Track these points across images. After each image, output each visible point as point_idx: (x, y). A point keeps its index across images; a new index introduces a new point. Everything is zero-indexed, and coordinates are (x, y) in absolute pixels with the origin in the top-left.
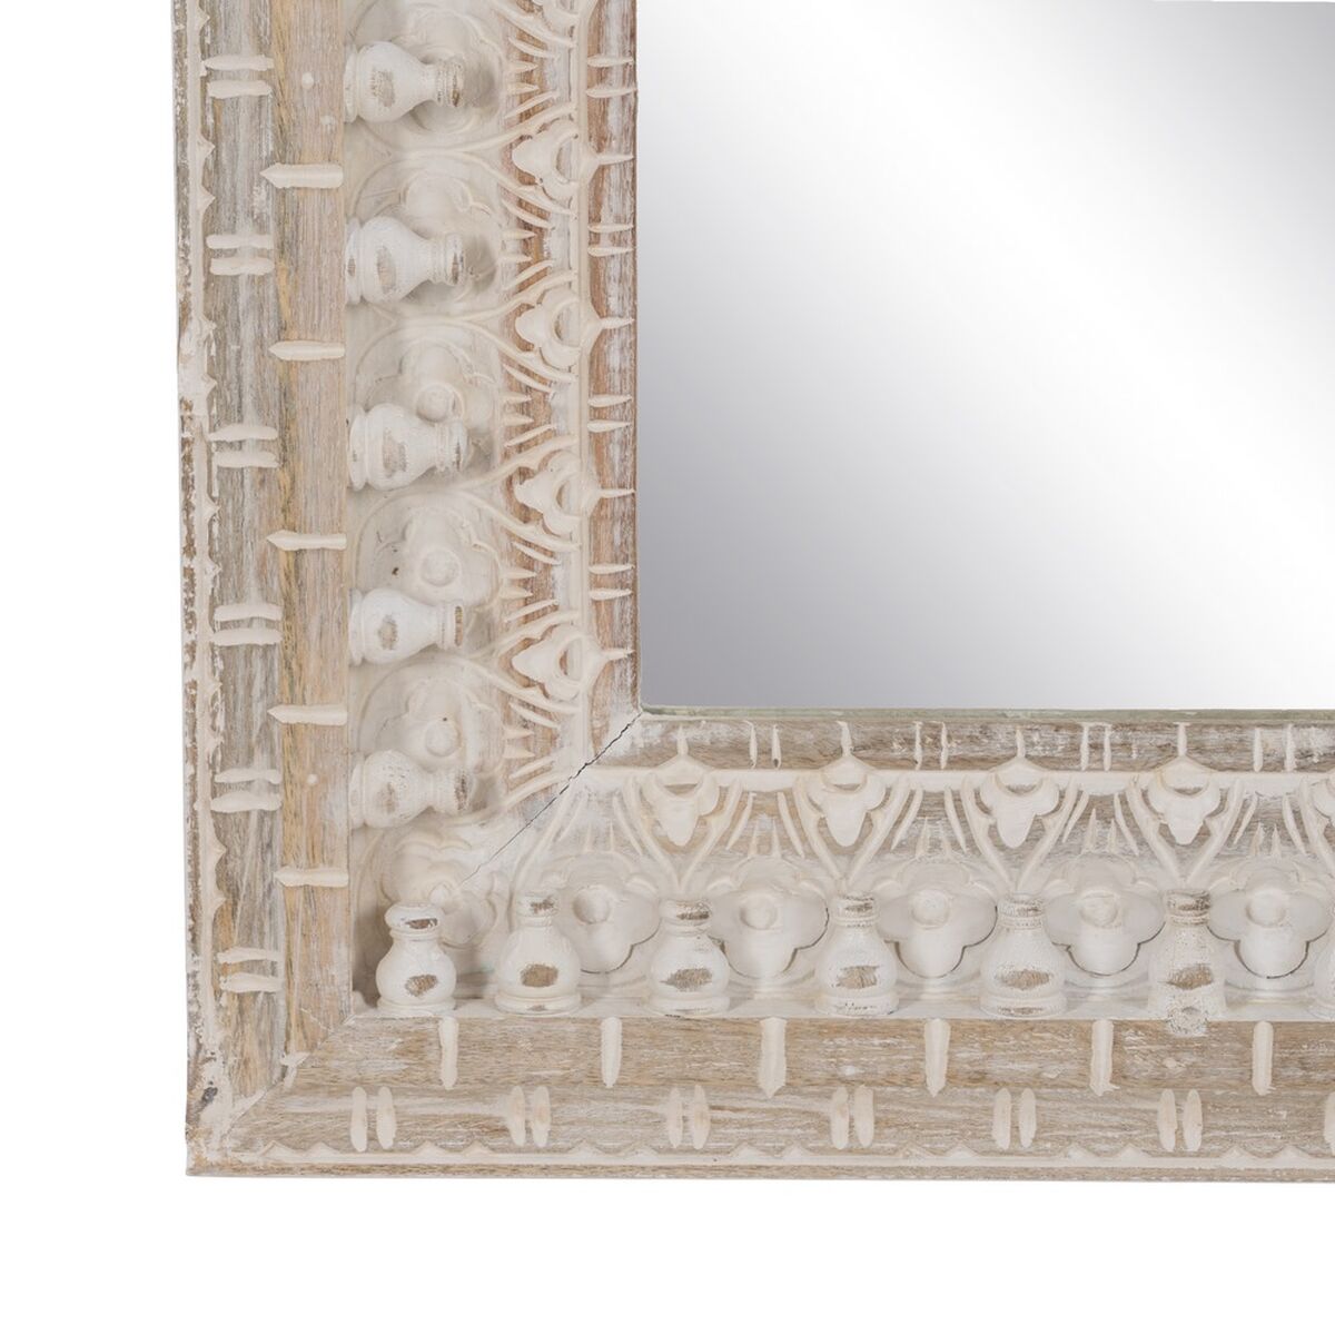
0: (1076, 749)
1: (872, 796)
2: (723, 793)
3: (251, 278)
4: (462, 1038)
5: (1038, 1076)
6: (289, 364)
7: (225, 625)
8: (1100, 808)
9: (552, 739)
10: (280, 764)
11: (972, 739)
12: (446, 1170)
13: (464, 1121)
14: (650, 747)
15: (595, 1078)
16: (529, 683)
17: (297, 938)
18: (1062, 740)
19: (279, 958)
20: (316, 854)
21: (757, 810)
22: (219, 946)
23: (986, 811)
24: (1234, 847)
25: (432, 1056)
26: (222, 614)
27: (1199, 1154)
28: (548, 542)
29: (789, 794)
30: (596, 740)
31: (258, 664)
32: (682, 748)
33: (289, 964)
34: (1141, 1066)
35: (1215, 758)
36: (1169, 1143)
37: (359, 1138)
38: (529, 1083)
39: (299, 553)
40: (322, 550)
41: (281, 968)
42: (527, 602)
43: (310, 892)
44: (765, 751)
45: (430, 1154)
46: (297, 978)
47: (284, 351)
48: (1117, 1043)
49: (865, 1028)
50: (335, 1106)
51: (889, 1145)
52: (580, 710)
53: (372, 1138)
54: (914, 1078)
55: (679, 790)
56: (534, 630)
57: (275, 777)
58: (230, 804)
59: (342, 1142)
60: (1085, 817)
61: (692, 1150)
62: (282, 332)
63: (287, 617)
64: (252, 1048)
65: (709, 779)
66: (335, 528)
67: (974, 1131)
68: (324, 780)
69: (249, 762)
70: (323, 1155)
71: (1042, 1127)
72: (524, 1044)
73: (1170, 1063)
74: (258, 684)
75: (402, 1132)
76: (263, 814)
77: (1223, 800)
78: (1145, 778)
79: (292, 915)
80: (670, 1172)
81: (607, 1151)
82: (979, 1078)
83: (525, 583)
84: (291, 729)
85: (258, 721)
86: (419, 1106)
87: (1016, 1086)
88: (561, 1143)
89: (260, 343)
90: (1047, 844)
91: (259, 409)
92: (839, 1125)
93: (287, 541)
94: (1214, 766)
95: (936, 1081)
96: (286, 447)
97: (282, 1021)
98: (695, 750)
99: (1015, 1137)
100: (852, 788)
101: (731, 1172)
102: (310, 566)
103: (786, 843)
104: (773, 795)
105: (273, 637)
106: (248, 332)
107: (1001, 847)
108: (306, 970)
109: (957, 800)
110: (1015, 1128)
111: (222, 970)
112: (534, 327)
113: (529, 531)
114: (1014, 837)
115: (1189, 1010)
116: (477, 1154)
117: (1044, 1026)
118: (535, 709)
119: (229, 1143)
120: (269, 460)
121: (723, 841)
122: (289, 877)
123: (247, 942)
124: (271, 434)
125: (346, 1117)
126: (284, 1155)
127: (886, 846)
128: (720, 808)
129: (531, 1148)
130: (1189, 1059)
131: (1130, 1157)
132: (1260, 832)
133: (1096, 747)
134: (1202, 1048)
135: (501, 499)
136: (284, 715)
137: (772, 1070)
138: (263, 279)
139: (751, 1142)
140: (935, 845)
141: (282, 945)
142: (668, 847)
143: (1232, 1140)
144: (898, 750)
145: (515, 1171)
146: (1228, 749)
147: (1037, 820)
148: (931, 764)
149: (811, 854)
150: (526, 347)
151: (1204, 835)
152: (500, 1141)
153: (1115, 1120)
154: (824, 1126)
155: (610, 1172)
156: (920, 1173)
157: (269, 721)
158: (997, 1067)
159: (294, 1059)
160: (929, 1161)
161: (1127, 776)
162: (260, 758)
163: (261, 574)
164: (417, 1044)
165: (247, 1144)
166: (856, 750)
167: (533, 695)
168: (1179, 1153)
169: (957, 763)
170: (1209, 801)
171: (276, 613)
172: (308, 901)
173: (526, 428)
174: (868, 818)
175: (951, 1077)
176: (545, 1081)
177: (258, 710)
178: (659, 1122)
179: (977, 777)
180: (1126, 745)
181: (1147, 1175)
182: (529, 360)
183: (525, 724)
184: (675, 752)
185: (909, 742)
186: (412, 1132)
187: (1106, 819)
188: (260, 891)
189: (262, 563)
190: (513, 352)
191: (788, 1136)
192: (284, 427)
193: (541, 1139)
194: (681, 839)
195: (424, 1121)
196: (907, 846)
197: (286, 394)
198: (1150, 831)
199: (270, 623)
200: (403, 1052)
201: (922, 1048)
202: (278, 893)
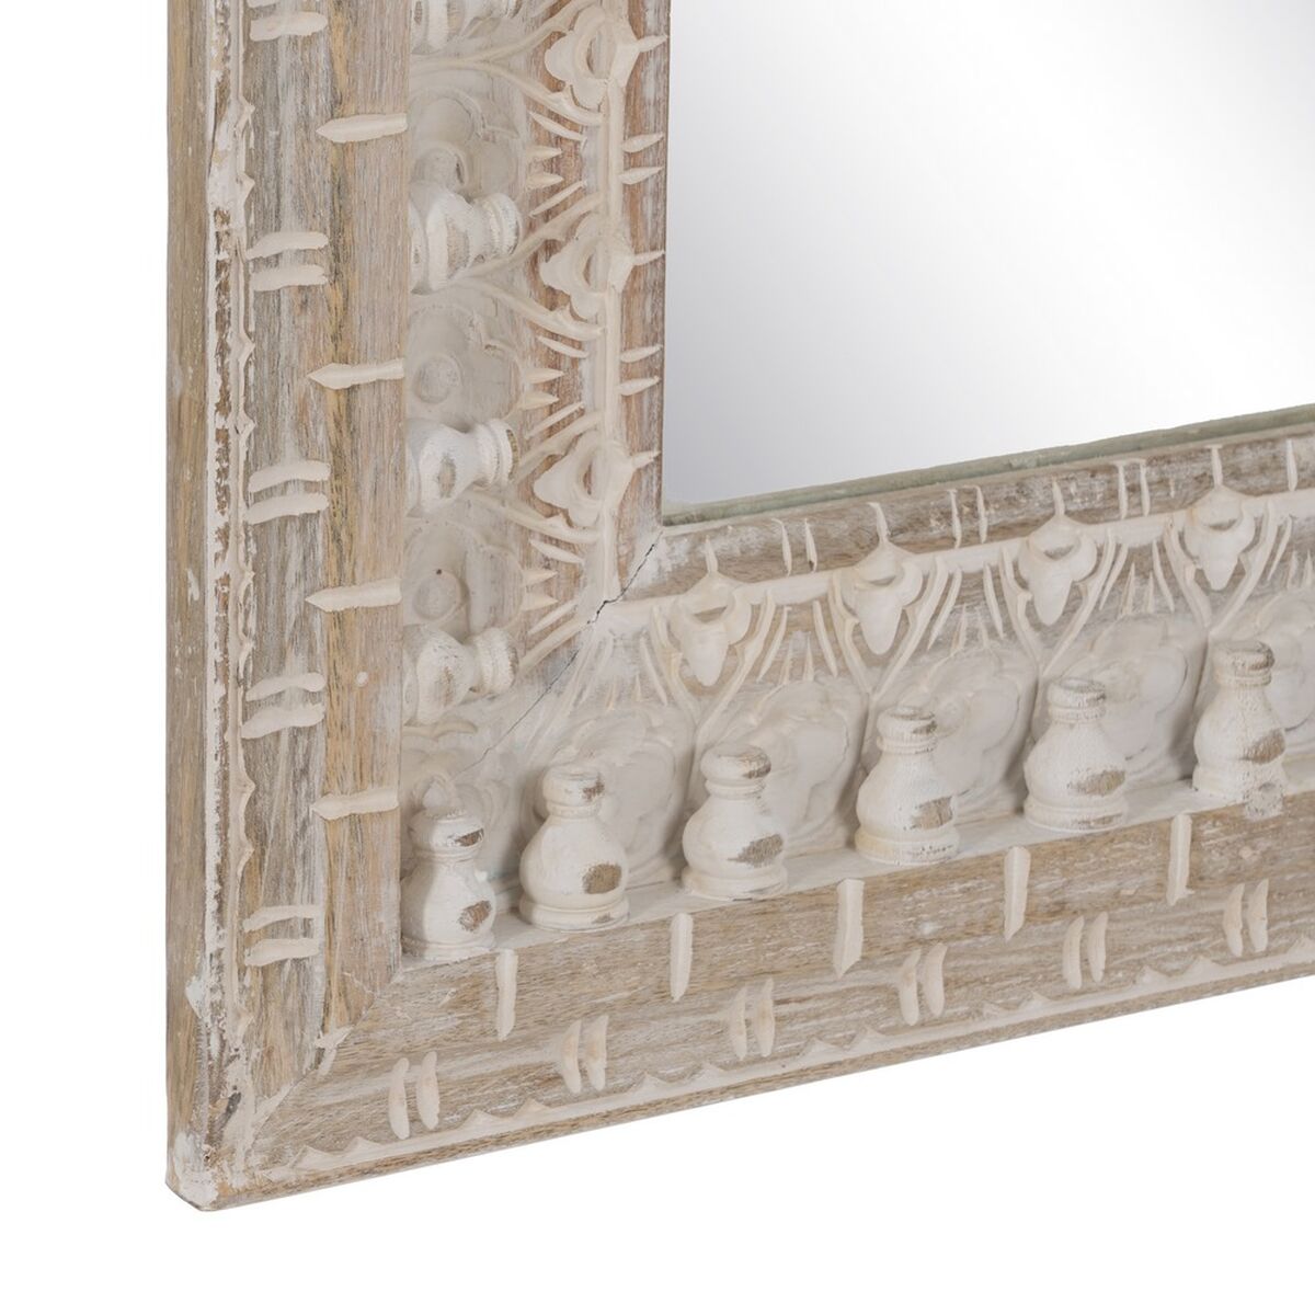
0: (1114, 495)
1: (908, 588)
2: (756, 610)
3: (294, 40)
4: (522, 972)
5: (1116, 894)
6: (345, 148)
7: (258, 496)
8: (1139, 561)
9: (576, 577)
10: (323, 665)
11: (1011, 501)
12: (501, 1141)
13: (513, 1076)
14: (678, 569)
15: (663, 993)
16: (551, 511)
17: (342, 883)
18: (1099, 486)
19: (317, 914)
20: (365, 774)
21: (792, 625)
22: (246, 912)
23: (1024, 585)
24: (1272, 580)
25: (488, 1003)
26: (259, 482)
27: (1268, 953)
28: (572, 329)
29: (824, 601)
30: (622, 570)
31: (294, 540)
32: (712, 563)
33: (330, 919)
34: (1218, 862)
35: (1252, 482)
36: (1237, 946)
37: (400, 1124)
38: (591, 1014)
39: (352, 389)
40: (376, 384)
41: (319, 925)
42: (552, 409)
43: (356, 821)
44: (799, 553)
45: (482, 1125)
46: (340, 936)
47: (339, 131)
48: (1195, 839)
49: (945, 873)
50: (371, 1087)
51: (962, 1009)
52: (606, 535)
53: (414, 1119)
54: (992, 924)
55: (708, 616)
56: (553, 445)
57: (317, 683)
58: (260, 726)
59: (381, 1131)
60: (1124, 575)
61: (760, 1060)
62: (337, 106)
63: (337, 474)
64: (277, 1033)
65: (742, 596)
66: (394, 351)
67: (1046, 975)
68: (375, 677)
69: (279, 670)
70: (364, 1151)
71: (1112, 953)
72: (588, 968)
73: (1246, 853)
74: (294, 566)
75: (447, 1105)
76: (296, 732)
77: (1258, 530)
78: (1180, 517)
79: (334, 855)
80: (738, 1090)
81: (670, 1079)
82: (1059, 909)
83: (550, 386)
84: (339, 619)
85: (292, 613)
86: (465, 1067)
87: (1089, 911)
88: (621, 1081)
89: (305, 123)
90: (1084, 615)
91: (301, 210)
92: (909, 995)
93: (336, 377)
94: (1250, 492)
95: (1015, 920)
96: (339, 257)
97: (318, 992)
98: (727, 564)
99: (1086, 973)
100: (888, 582)
101: (802, 1076)
102: (365, 404)
103: (820, 661)
104: (807, 606)
105: (318, 503)
106: (289, 113)
107: (1037, 626)
108: (350, 923)
109: (996, 577)
110: (1085, 961)
111: (246, 941)
112: (564, 60)
113: (559, 321)
114: (1050, 614)
115: (1265, 787)
116: (535, 1113)
117: (1124, 834)
118: (557, 543)
119: (256, 1160)
120: (315, 275)
121: (754, 672)
122: (331, 808)
123: (274, 900)
124: (320, 240)
125: (382, 1098)
126: (316, 1160)
127: (921, 648)
128: (752, 631)
129: (591, 1095)
130: (1263, 844)
131: (1203, 970)
132: (1294, 563)
133: (1134, 489)
134: (1276, 828)
135: (523, 284)
136: (329, 601)
137: (850, 944)
138: (310, 40)
139: (820, 1035)
140: (973, 636)
141: (321, 896)
142: (697, 689)
143: (1296, 930)
144: (936, 528)
145: (574, 1126)
146: (1263, 469)
147: (1074, 587)
148: (971, 538)
149: (845, 671)
150: (556, 86)
151: (1239, 573)
152: (555, 1093)
153: (1183, 931)
154: (892, 999)
155: (675, 1105)
156: (995, 1035)
157: (307, 611)
158: (1077, 893)
159: (337, 1035)
160: (1001, 1022)
161: (1164, 518)
162: (296, 661)
163: (300, 424)
164: (472, 989)
165: (275, 1158)
166: (891, 537)
167: (557, 526)
168: (1249, 956)
169: (1000, 532)
170: (1244, 534)
171: (321, 472)
172: (354, 835)
173: (555, 190)
174: (904, 616)
175: (1030, 915)
176: (609, 1008)
177: (293, 599)
178: (720, 1032)
179: (1010, 548)
180: (1163, 482)
181: (1219, 988)
182: (562, 103)
183: (548, 563)
184: (704, 570)
185: (947, 516)
186: (457, 1103)
187: (1145, 573)
188: (290, 832)
189: (302, 409)
190: (541, 93)
191: (856, 1020)
192: (338, 230)
193: (599, 1081)
194: (709, 678)
195: (470, 1084)
196: (943, 643)
197: (340, 187)
198: (1187, 576)
199: (310, 486)
200: (455, 1006)
201: (1002, 885)
202: (317, 831)
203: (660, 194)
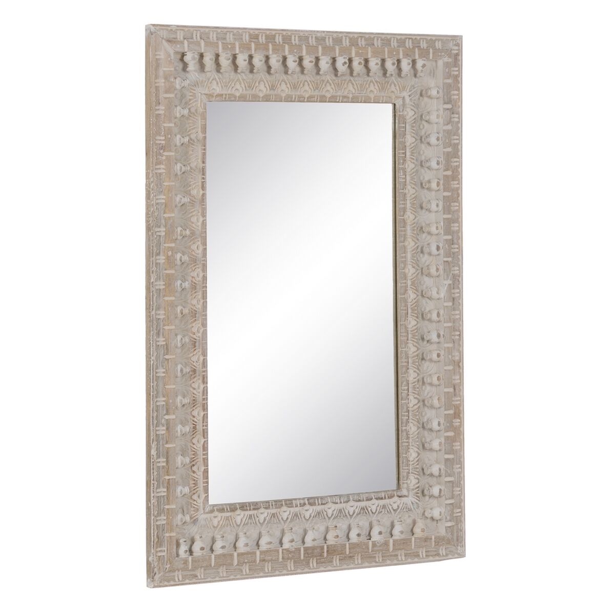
0: (269, 505)
1: (242, 516)
2: (222, 517)
3: (161, 434)
4: (192, 560)
5: (272, 559)
6: (168, 448)
7: (158, 492)
8: (273, 515)
9: (198, 510)
10: (166, 516)
11: (255, 505)
12: (190, 584)
13: (191, 575)
14: (211, 510)
15: (211, 565)
16: (194, 500)
17: (169, 545)
18: (267, 504)
19: (166, 549)
20: (172, 531)
21: (226, 519)
22: (156, 548)
23: (258, 517)
24: (292, 520)
25: (188, 564)
26: (158, 490)
27: (294, 570)
28: (196, 476)
29: (231, 516)
30: (204, 509)
31: (162, 499)
32: (215, 510)
33: (167, 550)
34: (286, 556)
35: (289, 506)
36: (289, 569)
37: (177, 580)
38: (201, 567)
39: (169, 479)
40: (172, 479)
41: (166, 551)
42: (194, 487)
43: (170, 537)
44: (227, 509)
45: (187, 581)
46: (169, 552)
47: (167, 446)
48: (283, 552)
49: (248, 553)
50: (172, 574)
51: (251, 573)
52: (202, 504)
53: (178, 579)
54: (255, 561)
55: (215, 517)
56: (195, 492)
57: (165, 518)
58: (158, 523)
59: (174, 580)
60: (271, 517)
61: (224, 577)
62: (167, 443)
63: (167, 490)
64: (161, 565)
65: (220, 515)
66: (174, 475)
67: (262, 570)
68: (172, 518)
69: (160, 516)
70: (172, 583)
71: (272, 568)
72: (201, 560)
73: (290, 555)
74: (162, 502)
75: (183, 578)
76: (163, 524)
77: (290, 512)
78: (279, 510)
79: (168, 541)
80: (221, 581)
81: (212, 578)
82: (264, 560)
83: (194, 484)
84: (168, 509)
85: (162, 508)
86: (185, 573)
87: (268, 561)
88: (205, 577)
89: (163, 445)
90: (266, 522)
91: (162, 456)
92: (244, 571)
93: (167, 477)
94: (289, 507)
95: (258, 562)
96: (167, 462)
97: (166, 560)
98: (217, 510)
99: (268, 570)
100: (239, 515)
101: (230, 580)
102: (171, 481)
103: (230, 525)
104: (228, 517)
105: (165, 494)
106: (161, 443)
107: (260, 523)
108: (170, 550)
109: (254, 516)
110: (268, 569)
111: (157, 552)
112: (195, 441)
113: (195, 475)
114: (262, 521)
115: (292, 546)
116: (194, 580)
117: (272, 551)
118: (195, 505)
119: (158, 582)
120: (164, 464)
121: (221, 525)
122: (167, 535)
123: (160, 547)
124: (165, 460)
125: (174, 576)
126: (166, 583)
127: (244, 524)
128: (221, 519)
129: (202, 579)
130: (292, 554)
131: (285, 572)
132: (295, 517)
133: (272, 505)
134: (294, 552)
135: (190, 470)
136: (167, 507)
137: (236, 562)
138: (163, 434)
139: (232, 574)
140: (251, 523)
141: (166, 546)
142: (214, 527)
143: (297, 568)
144: (245, 508)
145: (199, 583)
146: (290, 504)
147: (265, 518)
148: (250, 510)
149: (234, 526)
150: (194, 444)
151: (287, 518)
152: (197, 578)
153: (282, 566)
154: (242, 571)
155: (213, 582)
156: (256, 577)
157: (164, 508)
158: (266, 558)
159: (168, 566)
160: (257, 575)
161: (277, 510)
162: (163, 515)
163: (163, 483)
164: (186, 562)
165: (161, 582)
166: (240, 508)
167: (195, 503)
168: (291, 571)
169: (254, 509)
170: (288, 513)
171: (165, 490)
172: (170, 538)
173: (194, 458)
174: (241, 520)
175: (260, 561)
176: (204, 567)
177: (162, 506)
178: (219, 572)
179: (255, 512)
180: (276, 505)
181: (287, 575)
182: (195, 446)
183: (194, 507)
184: (214, 510)
185: (247, 506)
186: (184, 577)
187: (274, 517)
188: (162, 537)
189: (163, 482)
190: (192, 445)
191: (237, 573)
192: (167, 458)
193: (203, 577)
194: (216, 526)
195: (186, 575)
196: (247, 524)
197: (167, 453)
198: (280, 518)
199: (164, 492)
200: (183, 564)
201: (256, 556)
202: (165, 538)
203: (207, 459)
